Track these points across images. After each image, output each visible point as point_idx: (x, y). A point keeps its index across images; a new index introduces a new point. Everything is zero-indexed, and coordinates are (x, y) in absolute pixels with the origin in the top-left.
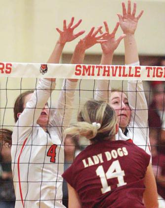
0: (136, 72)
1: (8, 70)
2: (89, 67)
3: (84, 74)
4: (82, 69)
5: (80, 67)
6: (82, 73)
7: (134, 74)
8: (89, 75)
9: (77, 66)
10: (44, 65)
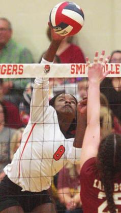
0: (117, 69)
1: (21, 71)
2: (81, 66)
3: (77, 73)
4: (75, 68)
5: (74, 66)
6: (75, 71)
7: (115, 71)
8: (81, 73)
9: (72, 66)
10: (47, 66)
